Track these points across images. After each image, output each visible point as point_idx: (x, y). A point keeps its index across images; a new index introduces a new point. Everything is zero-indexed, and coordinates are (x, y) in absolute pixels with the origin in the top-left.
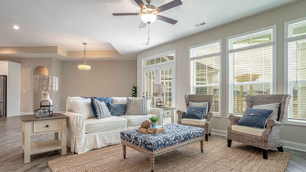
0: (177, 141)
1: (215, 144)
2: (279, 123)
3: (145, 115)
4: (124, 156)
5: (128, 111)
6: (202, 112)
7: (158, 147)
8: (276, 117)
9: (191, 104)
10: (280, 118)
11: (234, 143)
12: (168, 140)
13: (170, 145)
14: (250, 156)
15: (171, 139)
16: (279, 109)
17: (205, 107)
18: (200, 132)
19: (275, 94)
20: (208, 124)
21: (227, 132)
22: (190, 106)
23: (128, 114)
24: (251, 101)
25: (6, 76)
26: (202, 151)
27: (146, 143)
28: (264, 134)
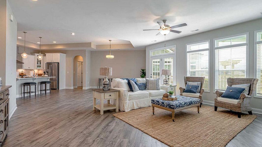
0: (185, 105)
1: (206, 109)
2: (249, 96)
3: (158, 90)
4: (153, 113)
5: (148, 87)
6: (196, 89)
7: (177, 107)
8: (248, 93)
9: (189, 83)
10: (250, 93)
11: (219, 109)
12: (181, 104)
13: (182, 107)
14: (229, 116)
15: (182, 103)
16: (250, 87)
17: (198, 85)
18: (198, 101)
19: (248, 78)
20: (201, 97)
21: (214, 102)
22: (188, 84)
23: (148, 89)
24: (231, 82)
25: (59, 63)
26: (198, 112)
27: (170, 105)
28: (238, 103)
